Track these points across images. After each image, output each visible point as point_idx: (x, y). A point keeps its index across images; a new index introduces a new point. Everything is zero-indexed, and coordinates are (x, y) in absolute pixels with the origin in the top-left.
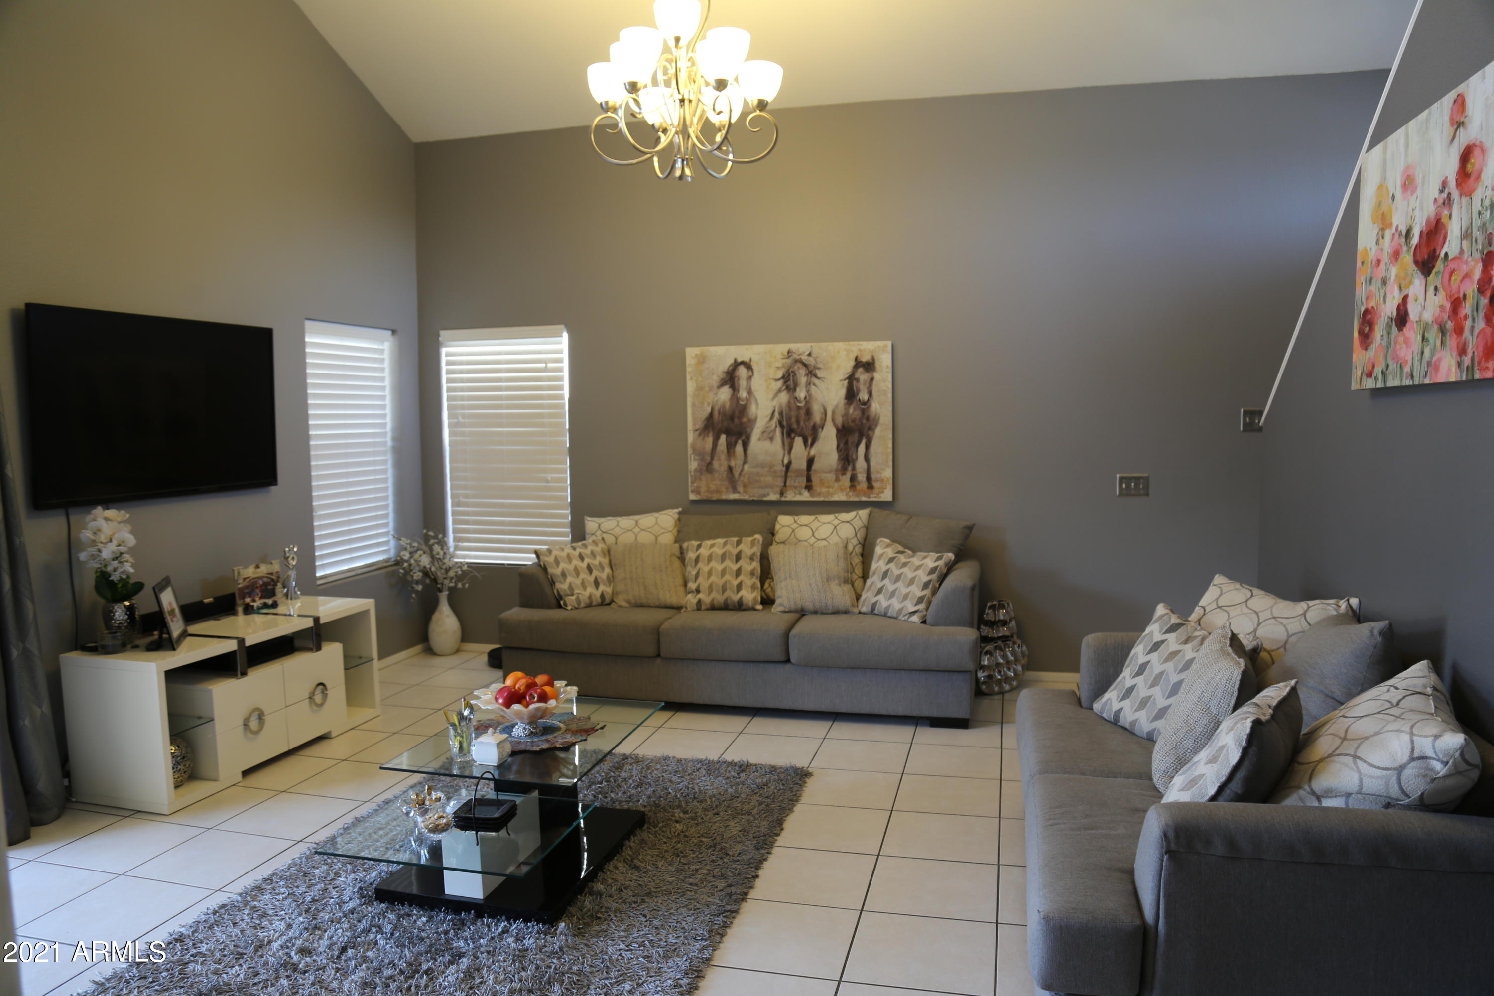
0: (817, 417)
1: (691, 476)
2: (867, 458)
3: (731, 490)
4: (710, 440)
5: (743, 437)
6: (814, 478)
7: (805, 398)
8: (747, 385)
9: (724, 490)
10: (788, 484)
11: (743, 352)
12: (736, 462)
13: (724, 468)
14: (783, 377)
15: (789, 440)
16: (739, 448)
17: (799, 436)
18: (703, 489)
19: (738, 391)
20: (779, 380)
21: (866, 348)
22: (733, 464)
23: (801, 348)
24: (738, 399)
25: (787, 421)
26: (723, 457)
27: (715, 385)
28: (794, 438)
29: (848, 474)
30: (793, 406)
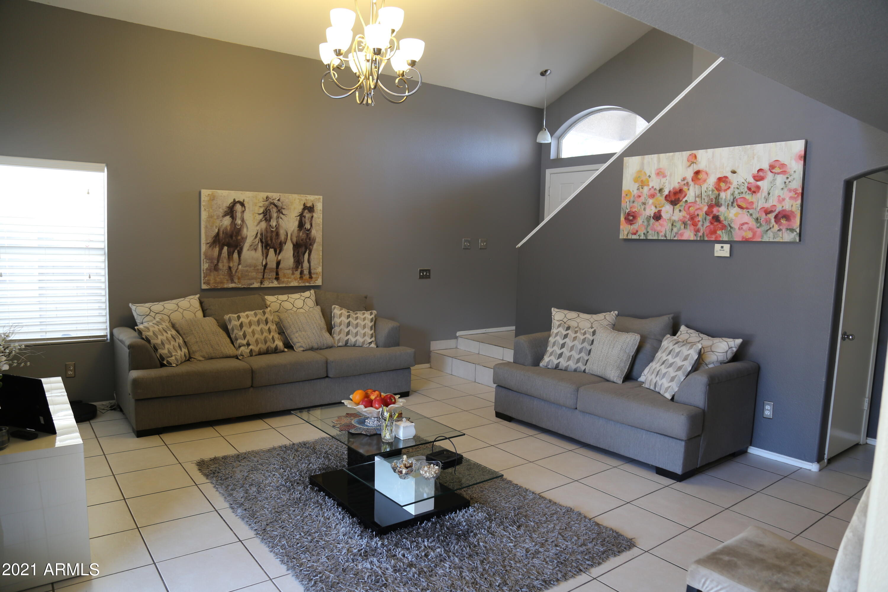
0: (282, 237)
1: (204, 273)
2: (309, 262)
3: (230, 281)
4: (217, 250)
5: (238, 249)
6: (280, 273)
7: (276, 226)
8: (241, 217)
9: (226, 281)
10: (265, 276)
11: (239, 196)
12: (234, 264)
13: (226, 268)
14: (263, 213)
15: (266, 250)
16: (236, 255)
17: (272, 248)
18: (212, 281)
19: (236, 220)
20: (261, 214)
21: (310, 199)
22: (231, 265)
23: (274, 196)
24: (235, 225)
25: (265, 239)
26: (225, 261)
27: (221, 215)
28: (269, 250)
29: (299, 270)
30: (269, 230)
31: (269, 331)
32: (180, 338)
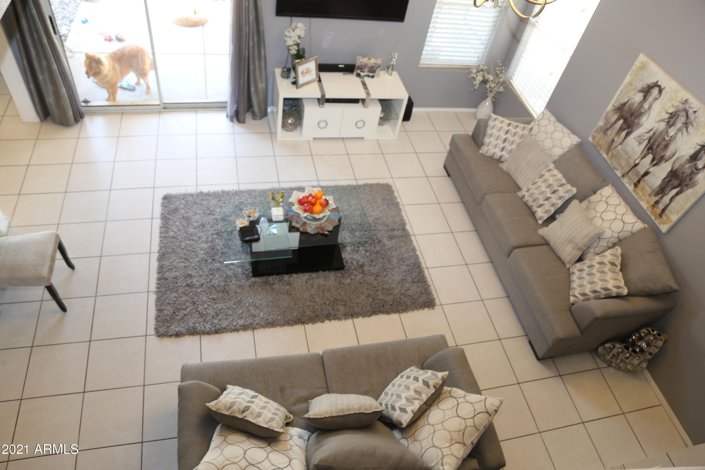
0: (668, 153)
1: (597, 128)
2: (672, 199)
3: (606, 151)
4: (616, 117)
5: (629, 130)
6: (641, 183)
7: (672, 136)
8: (652, 102)
9: (604, 148)
10: (629, 174)
11: (664, 81)
12: (618, 140)
13: (611, 138)
14: (671, 114)
15: (647, 152)
16: (624, 134)
17: (653, 155)
18: (597, 140)
19: (645, 102)
20: (668, 113)
22: (616, 139)
23: (694, 104)
24: (642, 106)
25: (653, 141)
26: (615, 132)
27: (639, 88)
28: (649, 153)
29: (657, 198)
30: (663, 135)
31: (547, 199)
32: (514, 146)
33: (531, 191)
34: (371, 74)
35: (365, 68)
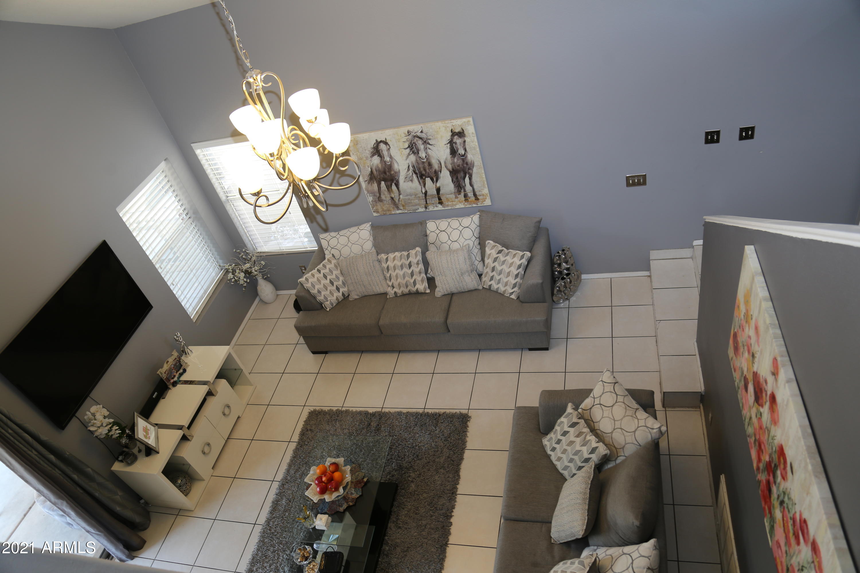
0: (436, 166)
1: (371, 204)
2: (471, 185)
3: (396, 209)
4: (375, 185)
5: (395, 182)
7: (426, 157)
8: (388, 154)
9: (392, 209)
10: (428, 202)
11: (380, 136)
12: (395, 195)
13: (388, 198)
14: (409, 147)
15: (422, 180)
16: (394, 187)
17: (428, 177)
18: (380, 210)
19: (384, 157)
20: (407, 148)
21: (457, 124)
22: (393, 196)
23: (416, 129)
24: (385, 162)
25: (418, 171)
26: (386, 193)
28: (425, 179)
29: (462, 194)
30: (419, 162)
31: (412, 274)
32: (341, 278)
33: (396, 284)
34: (181, 371)
35: (171, 373)
